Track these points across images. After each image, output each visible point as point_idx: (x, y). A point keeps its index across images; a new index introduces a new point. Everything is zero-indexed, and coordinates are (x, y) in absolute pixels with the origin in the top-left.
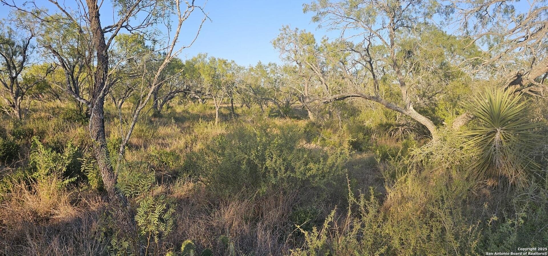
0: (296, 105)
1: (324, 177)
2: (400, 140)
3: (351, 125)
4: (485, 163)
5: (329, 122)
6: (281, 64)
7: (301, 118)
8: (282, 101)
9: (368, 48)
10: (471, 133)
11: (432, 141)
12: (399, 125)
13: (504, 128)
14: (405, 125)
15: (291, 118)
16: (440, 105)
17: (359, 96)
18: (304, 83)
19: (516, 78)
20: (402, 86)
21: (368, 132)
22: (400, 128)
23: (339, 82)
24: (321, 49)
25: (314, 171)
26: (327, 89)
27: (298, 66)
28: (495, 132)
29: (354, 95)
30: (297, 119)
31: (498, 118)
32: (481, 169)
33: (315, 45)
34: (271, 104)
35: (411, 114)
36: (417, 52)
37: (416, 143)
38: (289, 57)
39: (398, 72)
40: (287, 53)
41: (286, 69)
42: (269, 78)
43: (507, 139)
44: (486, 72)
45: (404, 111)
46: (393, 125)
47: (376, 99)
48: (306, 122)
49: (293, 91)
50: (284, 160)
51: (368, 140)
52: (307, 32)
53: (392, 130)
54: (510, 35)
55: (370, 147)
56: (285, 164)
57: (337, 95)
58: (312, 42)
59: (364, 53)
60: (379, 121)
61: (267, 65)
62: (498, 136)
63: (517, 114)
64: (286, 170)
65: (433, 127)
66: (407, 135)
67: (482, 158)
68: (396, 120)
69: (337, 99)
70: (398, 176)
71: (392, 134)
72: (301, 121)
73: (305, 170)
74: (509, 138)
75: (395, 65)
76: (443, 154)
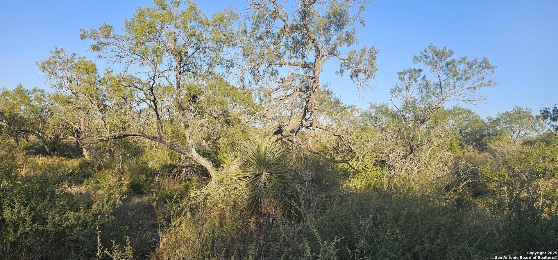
0: (69, 140)
1: (85, 227)
2: (184, 182)
3: (133, 165)
4: (253, 202)
5: (108, 163)
6: (50, 90)
7: (73, 156)
8: (49, 135)
9: (152, 86)
10: (242, 175)
11: (211, 182)
12: (183, 167)
13: (268, 171)
14: (189, 167)
15: (59, 156)
16: (222, 148)
17: (141, 136)
18: (80, 117)
19: (278, 129)
20: (186, 128)
21: (150, 174)
22: (184, 169)
23: (123, 119)
24: (102, 81)
25: (72, 221)
26: (105, 125)
27: (74, 96)
28: (261, 174)
29: (136, 134)
30: (68, 158)
31: (264, 162)
32: (250, 208)
33: (96, 75)
34: (32, 138)
35: (193, 157)
36: (201, 98)
37: (196, 185)
38: (62, 84)
39: (183, 115)
40: (59, 80)
41: (57, 98)
42: (33, 106)
43: (270, 180)
44: (260, 121)
45: (187, 154)
46: (177, 167)
47: (160, 139)
48: (80, 161)
49: (65, 124)
50: (32, 209)
51: (151, 182)
52: (87, 59)
53: (176, 172)
54: (274, 93)
55: (152, 190)
56: (33, 214)
57: (117, 133)
58: (92, 72)
59: (148, 92)
60: (163, 162)
61: (31, 90)
62: (263, 178)
63: (277, 159)
64: (34, 221)
65: (213, 169)
66: (191, 176)
67: (251, 198)
68: (180, 162)
69: (116, 137)
70: (173, 220)
71: (176, 176)
72: (72, 160)
73: (61, 220)
74: (271, 180)
75: (180, 107)
76: (219, 195)
